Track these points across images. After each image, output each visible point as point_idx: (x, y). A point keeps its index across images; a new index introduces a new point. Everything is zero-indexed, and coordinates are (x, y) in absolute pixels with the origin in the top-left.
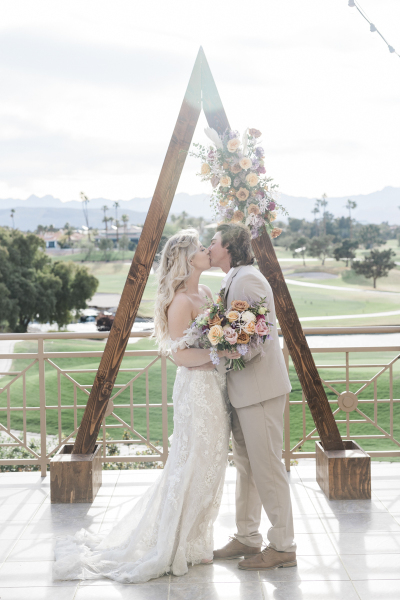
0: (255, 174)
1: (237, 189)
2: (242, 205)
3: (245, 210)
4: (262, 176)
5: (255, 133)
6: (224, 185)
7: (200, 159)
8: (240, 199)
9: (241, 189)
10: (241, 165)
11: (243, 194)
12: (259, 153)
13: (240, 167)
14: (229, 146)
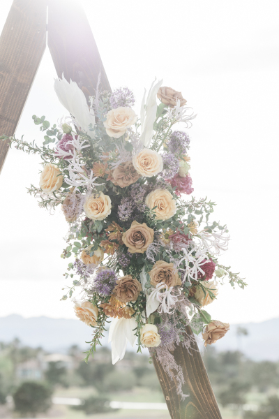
0: (167, 193)
1: (126, 225)
2: (135, 263)
3: (143, 275)
4: (185, 198)
5: (170, 99)
6: (94, 215)
7: (38, 156)
8: (132, 250)
9: (135, 226)
10: (137, 166)
11: (139, 237)
12: (177, 145)
13: (133, 171)
14: (108, 125)
